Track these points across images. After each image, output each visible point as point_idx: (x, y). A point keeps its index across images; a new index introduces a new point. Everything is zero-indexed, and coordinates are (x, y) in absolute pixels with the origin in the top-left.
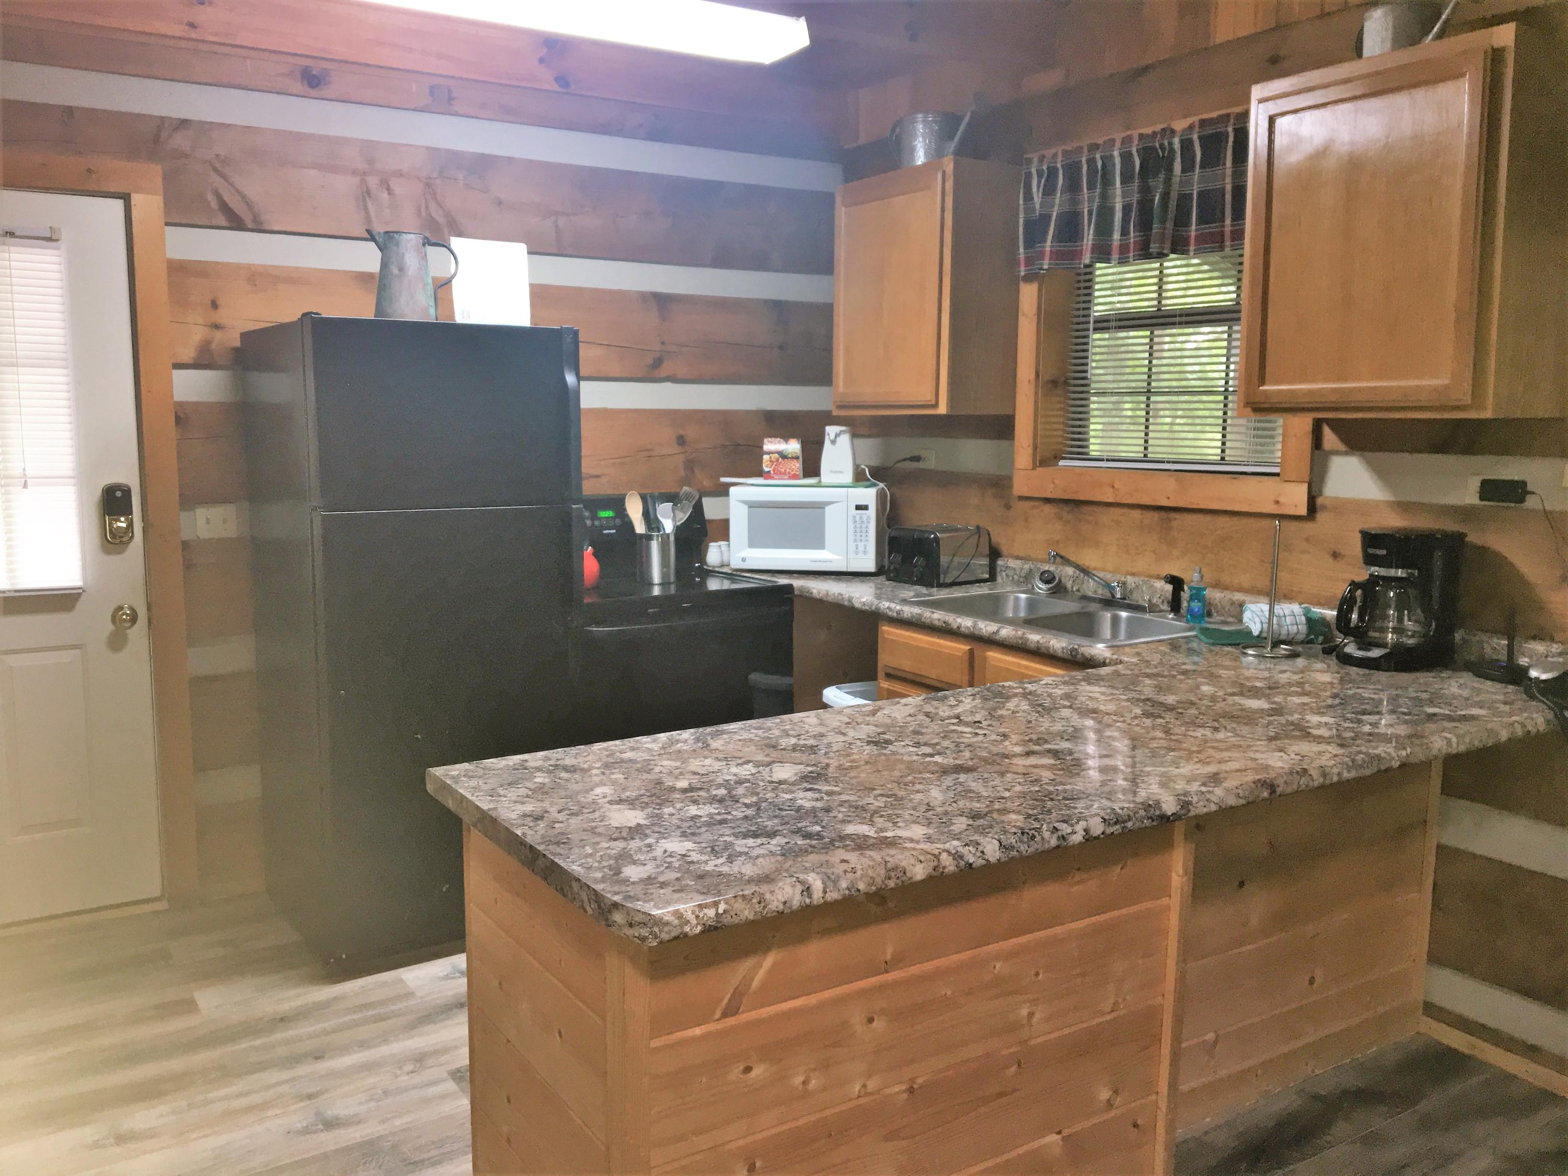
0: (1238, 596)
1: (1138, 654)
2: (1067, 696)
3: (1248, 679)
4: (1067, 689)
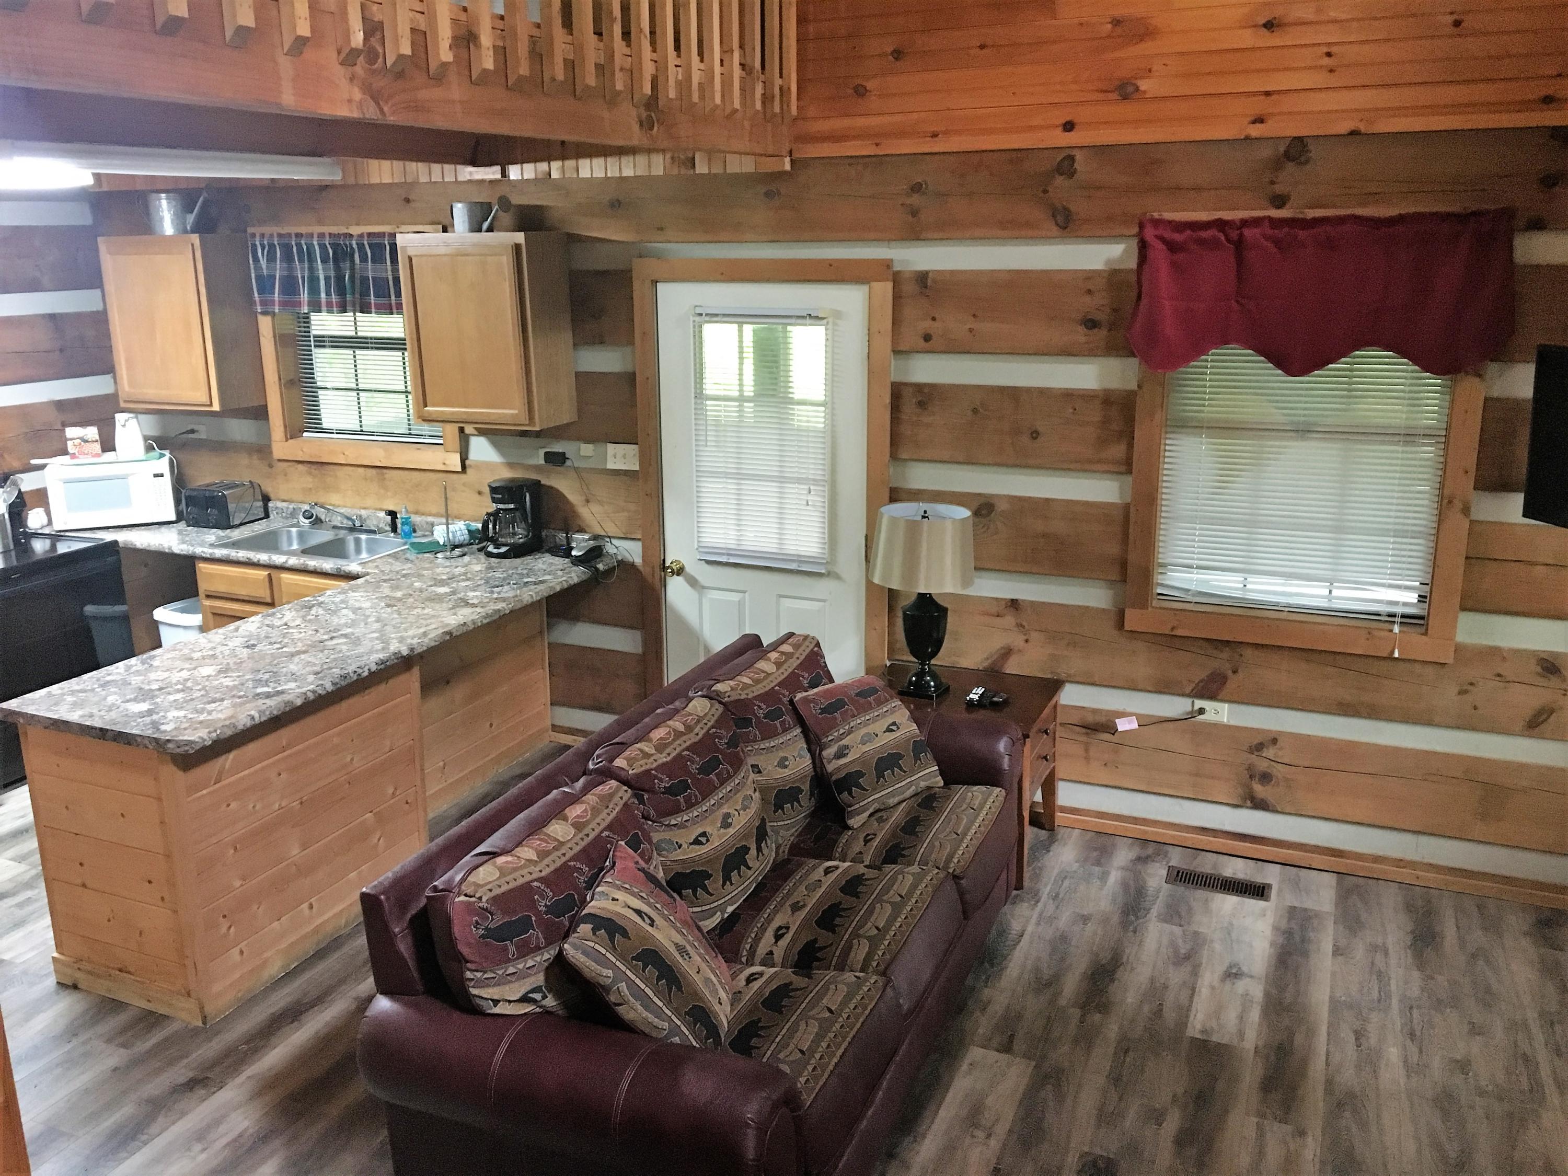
0: (430, 519)
1: (377, 567)
2: (342, 602)
3: (438, 575)
4: (342, 597)
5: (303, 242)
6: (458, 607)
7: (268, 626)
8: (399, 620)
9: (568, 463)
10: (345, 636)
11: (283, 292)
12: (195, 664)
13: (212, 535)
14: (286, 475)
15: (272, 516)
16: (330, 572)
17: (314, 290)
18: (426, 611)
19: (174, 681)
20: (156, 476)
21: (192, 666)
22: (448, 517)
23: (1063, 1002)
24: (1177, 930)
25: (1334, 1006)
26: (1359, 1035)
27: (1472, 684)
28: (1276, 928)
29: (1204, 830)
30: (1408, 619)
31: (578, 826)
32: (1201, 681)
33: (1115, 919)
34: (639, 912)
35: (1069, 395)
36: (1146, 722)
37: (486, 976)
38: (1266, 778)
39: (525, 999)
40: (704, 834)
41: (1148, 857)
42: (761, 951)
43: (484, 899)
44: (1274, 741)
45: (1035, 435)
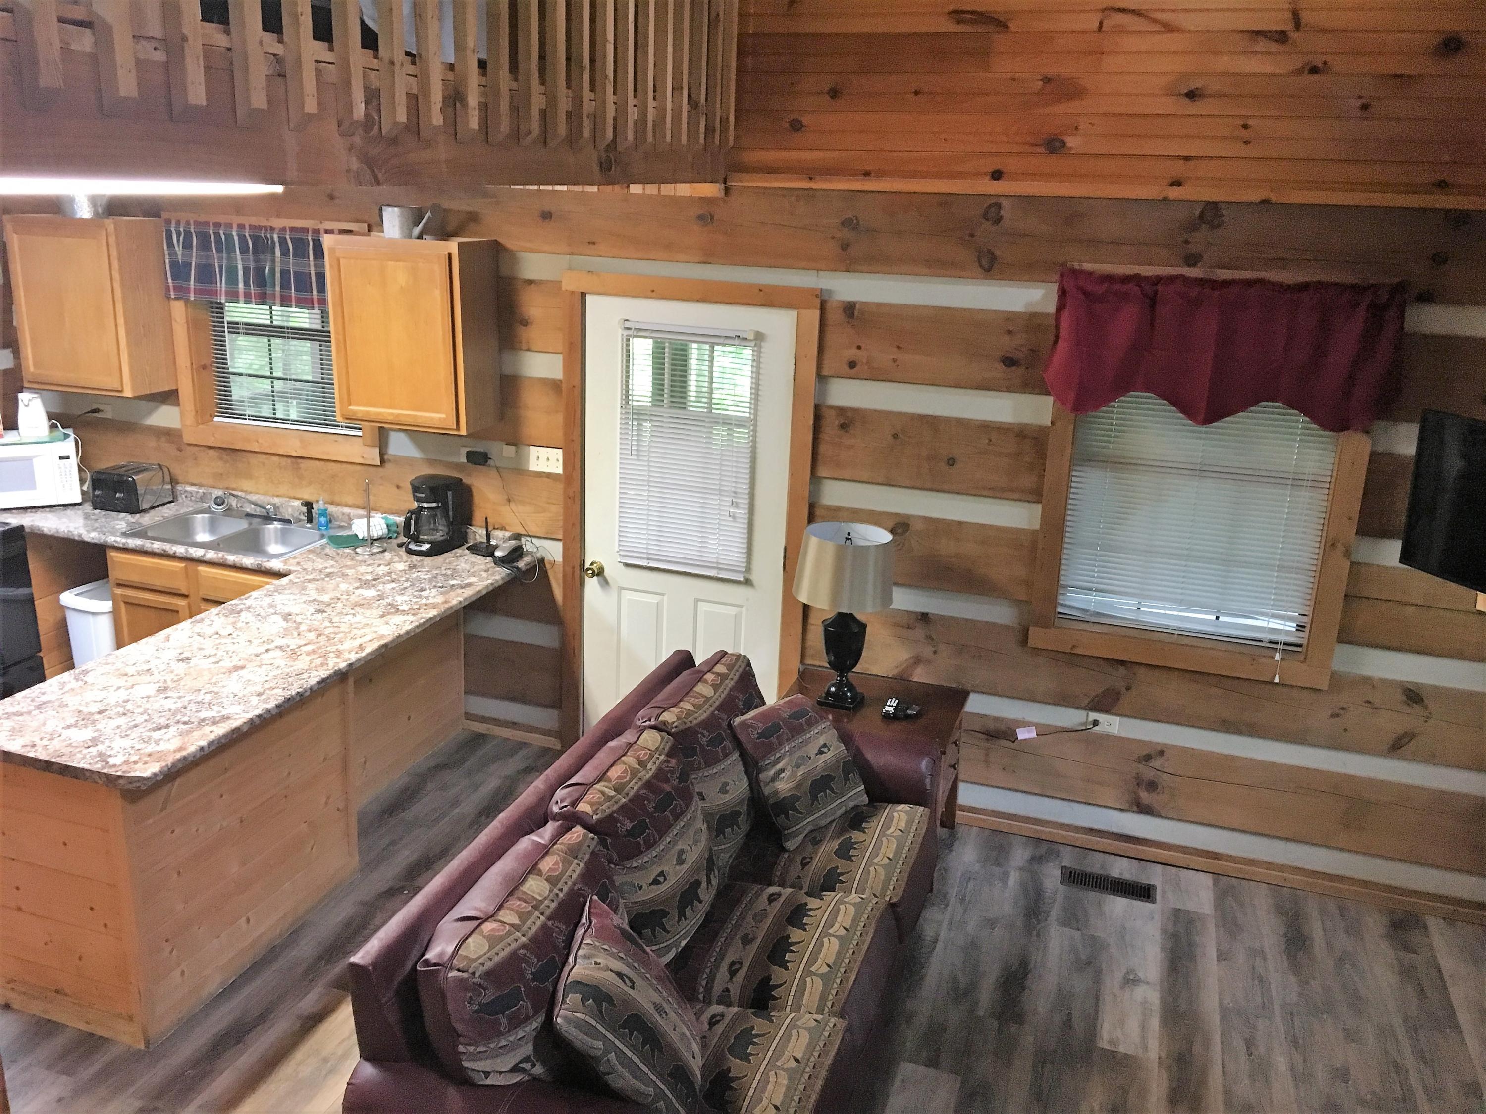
0: (346, 510)
1: (298, 563)
2: (271, 606)
3: (362, 574)
4: (269, 600)
5: (221, 232)
6: (389, 614)
7: (199, 635)
8: (331, 630)
9: (490, 462)
10: (280, 647)
11: (198, 280)
12: (131, 681)
13: (122, 522)
14: (196, 459)
15: (180, 500)
16: (250, 567)
17: (232, 279)
18: (358, 618)
19: (113, 703)
20: (61, 458)
21: (129, 684)
22: (369, 509)
23: (981, 1013)
24: (1077, 935)
25: (1225, 1013)
26: (1249, 1044)
27: (1343, 709)
28: (1164, 931)
29: (1091, 831)
30: (1291, 648)
31: (553, 881)
32: (1097, 696)
33: (1019, 923)
34: (620, 975)
35: (986, 427)
36: (1044, 731)
37: (478, 1049)
38: (1152, 786)
39: (515, 1069)
40: (662, 874)
41: (1041, 857)
42: (717, 989)
43: (477, 975)
44: (1161, 753)
45: (951, 462)
